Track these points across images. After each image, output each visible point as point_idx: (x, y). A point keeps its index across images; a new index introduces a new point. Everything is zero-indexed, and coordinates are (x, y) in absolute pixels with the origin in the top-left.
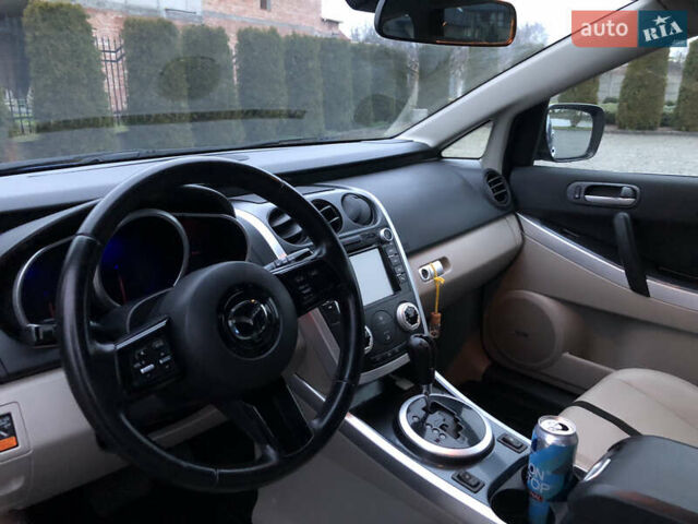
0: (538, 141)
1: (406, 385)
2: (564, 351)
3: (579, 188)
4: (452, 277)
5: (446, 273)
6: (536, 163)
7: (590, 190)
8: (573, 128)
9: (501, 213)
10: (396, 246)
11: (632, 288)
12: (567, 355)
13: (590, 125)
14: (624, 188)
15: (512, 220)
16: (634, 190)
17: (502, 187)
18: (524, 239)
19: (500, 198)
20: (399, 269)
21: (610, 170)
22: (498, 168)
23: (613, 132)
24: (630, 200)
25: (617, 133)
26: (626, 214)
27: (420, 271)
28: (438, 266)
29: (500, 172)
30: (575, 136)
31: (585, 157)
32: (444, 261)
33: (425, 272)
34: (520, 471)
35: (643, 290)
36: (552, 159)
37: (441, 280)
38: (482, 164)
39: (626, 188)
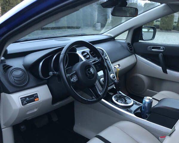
0: (140, 36)
1: (112, 94)
2: (147, 89)
3: (150, 47)
4: (121, 69)
5: (120, 68)
6: (140, 41)
7: (153, 48)
8: (148, 31)
9: (131, 54)
10: (109, 61)
11: (163, 72)
12: (148, 90)
13: (153, 31)
14: (161, 47)
15: (134, 55)
16: (163, 48)
17: (131, 47)
18: (137, 60)
19: (131, 50)
20: (110, 66)
21: (158, 43)
22: (130, 42)
23: (159, 31)
24: (162, 50)
25: (160, 31)
26: (162, 54)
27: (114, 67)
28: (118, 66)
29: (131, 43)
30: (149, 33)
31: (151, 40)
32: (119, 65)
33: (115, 67)
34: (140, 109)
35: (166, 72)
36: (143, 40)
37: (119, 69)
38: (126, 41)
39: (162, 47)
